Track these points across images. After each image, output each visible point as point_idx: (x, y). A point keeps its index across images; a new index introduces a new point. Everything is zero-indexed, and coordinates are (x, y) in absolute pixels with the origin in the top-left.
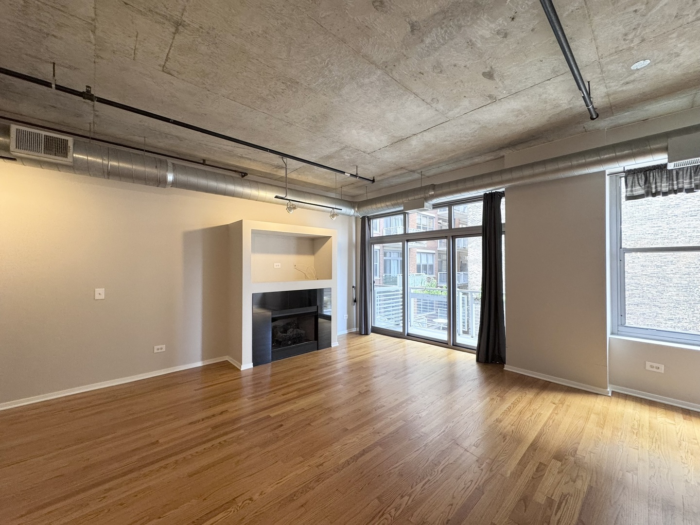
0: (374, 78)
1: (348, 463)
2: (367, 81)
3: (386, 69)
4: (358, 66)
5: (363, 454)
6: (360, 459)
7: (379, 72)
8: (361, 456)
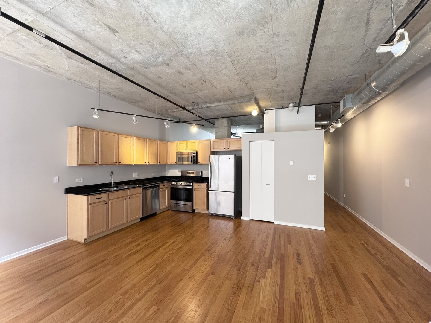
0: (190, 51)
1: (200, 258)
2: (194, 50)
3: (181, 53)
4: (196, 58)
5: (194, 263)
6: (195, 260)
7: (186, 53)
8: (195, 262)
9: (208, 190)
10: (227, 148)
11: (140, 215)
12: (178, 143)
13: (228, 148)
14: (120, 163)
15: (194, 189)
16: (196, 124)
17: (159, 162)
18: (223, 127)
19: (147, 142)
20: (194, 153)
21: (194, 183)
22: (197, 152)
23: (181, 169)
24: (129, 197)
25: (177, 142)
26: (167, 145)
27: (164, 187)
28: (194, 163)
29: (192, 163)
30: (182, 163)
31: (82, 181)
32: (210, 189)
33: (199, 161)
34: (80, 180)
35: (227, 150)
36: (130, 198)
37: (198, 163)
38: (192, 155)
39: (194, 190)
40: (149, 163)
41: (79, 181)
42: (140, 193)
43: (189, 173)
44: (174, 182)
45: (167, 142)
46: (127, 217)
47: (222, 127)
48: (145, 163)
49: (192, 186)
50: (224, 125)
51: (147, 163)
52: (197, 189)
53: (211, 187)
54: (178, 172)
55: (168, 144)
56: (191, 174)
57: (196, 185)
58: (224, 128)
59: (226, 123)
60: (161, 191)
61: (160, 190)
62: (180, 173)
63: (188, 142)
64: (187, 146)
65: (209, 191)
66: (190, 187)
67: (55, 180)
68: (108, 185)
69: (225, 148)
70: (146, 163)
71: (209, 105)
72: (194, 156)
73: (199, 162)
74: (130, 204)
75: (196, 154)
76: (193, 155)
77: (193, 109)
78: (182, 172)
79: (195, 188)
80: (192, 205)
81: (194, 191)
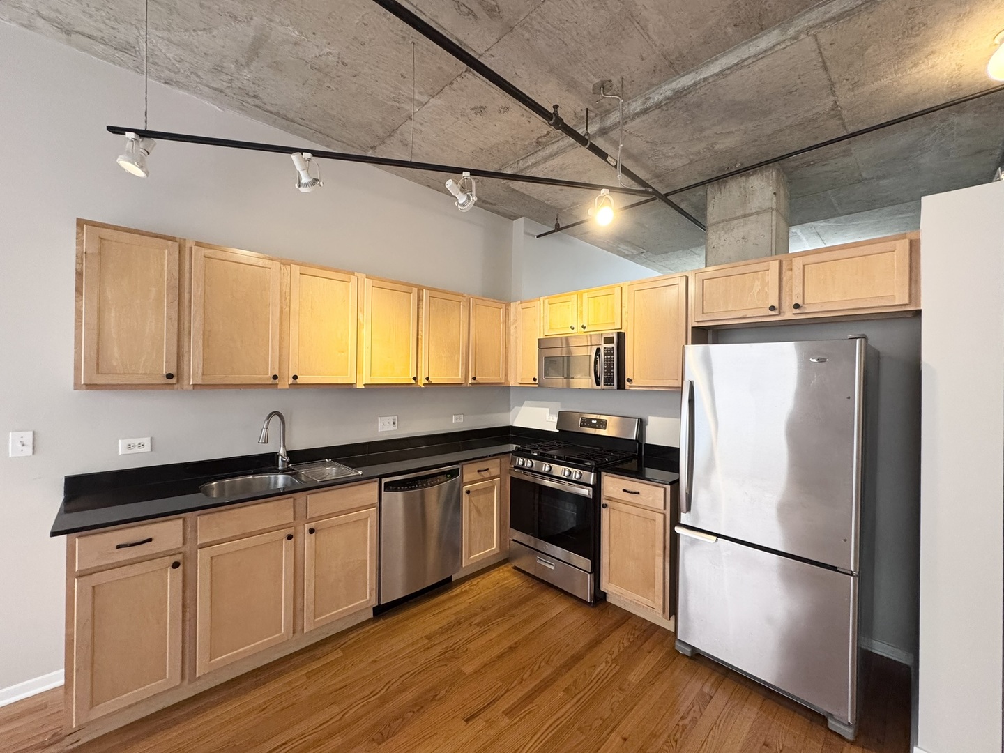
9: (675, 521)
10: (787, 306)
11: (368, 600)
12: (546, 301)
13: (797, 306)
14: (295, 377)
15: (604, 502)
16: (611, 189)
17: (474, 378)
18: (752, 214)
19: (419, 299)
20: (608, 340)
21: (603, 474)
22: (621, 336)
23: (559, 403)
24: (312, 525)
25: (541, 299)
26: (507, 315)
27: (486, 474)
28: (609, 381)
29: (598, 384)
30: (568, 384)
31: (147, 448)
32: (685, 518)
33: (628, 375)
34: (141, 445)
35: (789, 315)
36: (312, 531)
37: (627, 383)
38: (598, 350)
39: (605, 506)
40: (427, 379)
41: (137, 450)
42: (371, 506)
43: (587, 422)
44: (523, 457)
45: (508, 305)
46: (297, 612)
47: (745, 216)
48: (413, 382)
49: (597, 488)
50: (754, 205)
51: (422, 381)
52: (616, 505)
53: (689, 509)
54: (548, 415)
55: (512, 310)
56: (594, 426)
57: (613, 485)
58: (752, 218)
59: (769, 192)
60: (468, 492)
61: (465, 488)
62: (556, 419)
63: (582, 295)
64: (579, 314)
65: (678, 529)
66: (585, 492)
67: (17, 444)
68: (265, 463)
69: (773, 308)
70: (415, 378)
71: (686, 81)
72: (609, 352)
73: (629, 380)
74: (317, 555)
75: (614, 345)
76: (603, 346)
77: (603, 132)
78: (562, 416)
79: (610, 499)
80: (596, 570)
81: (604, 512)
